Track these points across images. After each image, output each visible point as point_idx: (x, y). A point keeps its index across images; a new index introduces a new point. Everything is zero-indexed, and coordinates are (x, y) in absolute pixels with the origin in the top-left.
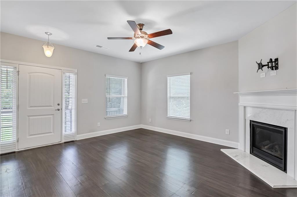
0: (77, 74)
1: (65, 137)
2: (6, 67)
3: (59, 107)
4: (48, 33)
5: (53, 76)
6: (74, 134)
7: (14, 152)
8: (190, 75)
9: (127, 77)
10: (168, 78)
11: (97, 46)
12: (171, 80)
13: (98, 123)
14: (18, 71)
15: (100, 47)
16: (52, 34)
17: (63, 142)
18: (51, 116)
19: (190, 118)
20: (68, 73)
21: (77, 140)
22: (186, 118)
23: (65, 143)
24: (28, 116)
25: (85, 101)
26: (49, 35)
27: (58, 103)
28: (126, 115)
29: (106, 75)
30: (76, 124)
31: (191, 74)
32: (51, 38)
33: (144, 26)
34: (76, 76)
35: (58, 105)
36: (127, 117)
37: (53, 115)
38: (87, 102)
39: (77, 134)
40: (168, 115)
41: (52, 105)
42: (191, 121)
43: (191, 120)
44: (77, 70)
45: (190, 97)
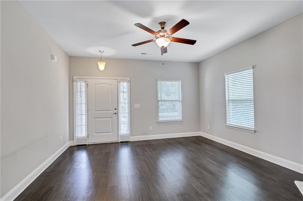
0: (130, 82)
1: (121, 137)
2: (80, 81)
3: (116, 111)
4: (101, 51)
5: (111, 85)
6: (128, 135)
7: (86, 145)
8: (252, 70)
9: (181, 80)
10: (226, 76)
11: (142, 54)
12: (229, 78)
13: (150, 127)
14: (88, 84)
15: (145, 54)
16: (104, 52)
17: (120, 141)
18: (110, 119)
19: (254, 127)
20: (122, 81)
21: (131, 141)
22: (249, 128)
23: (121, 142)
24: (95, 118)
25: (137, 106)
26: (102, 53)
27: (115, 108)
28: (181, 120)
29: (157, 80)
30: (130, 126)
31: (253, 67)
32: (104, 54)
33: (166, 24)
34: (129, 83)
35: (115, 109)
36: (181, 122)
37: (112, 117)
38: (139, 107)
39: (131, 136)
40: (228, 123)
41: (111, 110)
42: (256, 133)
43: (255, 131)
44: (129, 78)
45: (253, 100)
